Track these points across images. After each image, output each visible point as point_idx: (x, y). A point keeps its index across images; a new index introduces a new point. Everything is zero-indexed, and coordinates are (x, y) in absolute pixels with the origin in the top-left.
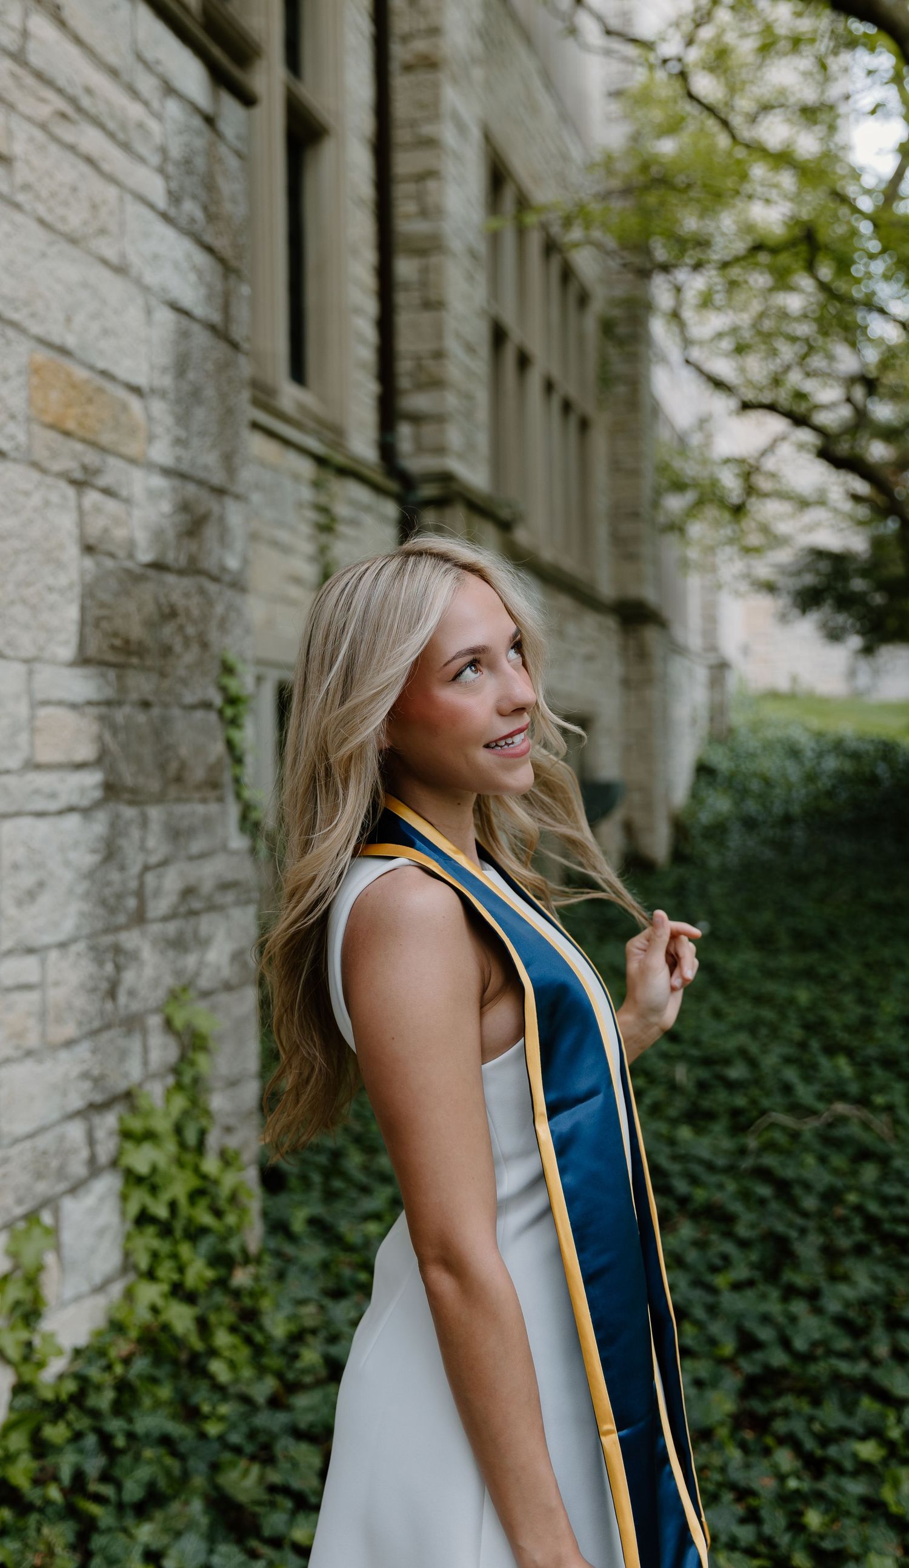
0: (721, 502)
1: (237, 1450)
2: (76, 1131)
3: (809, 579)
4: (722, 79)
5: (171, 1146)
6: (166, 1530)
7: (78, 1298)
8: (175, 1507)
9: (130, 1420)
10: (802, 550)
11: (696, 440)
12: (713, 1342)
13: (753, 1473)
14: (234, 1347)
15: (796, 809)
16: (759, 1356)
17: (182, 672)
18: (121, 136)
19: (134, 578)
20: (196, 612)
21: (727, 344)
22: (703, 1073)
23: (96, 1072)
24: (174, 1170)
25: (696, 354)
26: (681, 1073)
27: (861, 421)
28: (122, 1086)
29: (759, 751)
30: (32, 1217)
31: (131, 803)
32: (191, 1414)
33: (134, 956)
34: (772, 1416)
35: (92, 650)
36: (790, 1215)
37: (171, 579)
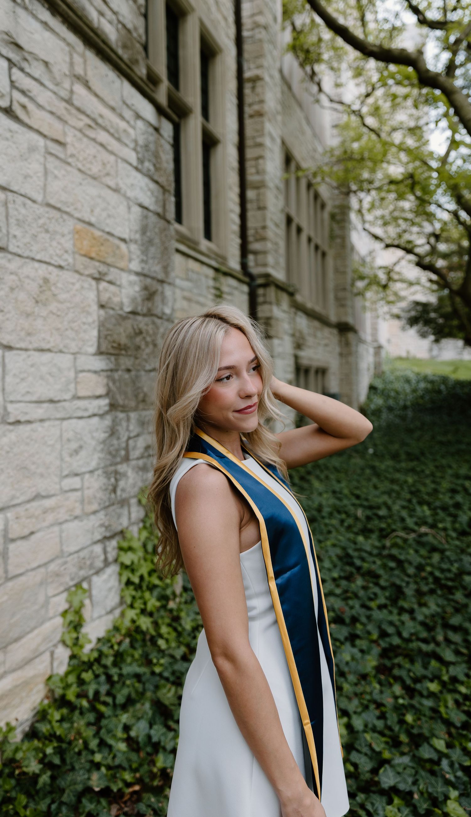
0: (378, 283)
1: (167, 679)
2: (98, 549)
3: (413, 313)
4: (377, 119)
5: (141, 553)
6: (134, 716)
7: (100, 617)
8: (138, 706)
9: (121, 669)
10: (411, 302)
11: (368, 259)
12: (369, 633)
13: (384, 696)
14: (169, 633)
15: (408, 403)
16: (387, 639)
17: (145, 356)
18: (116, 135)
19: (124, 318)
20: (151, 332)
21: (380, 222)
22: (369, 513)
23: (107, 524)
24: (142, 562)
25: (367, 226)
26: (360, 513)
27: (434, 251)
28: (119, 528)
29: (394, 381)
30: (78, 585)
31: (122, 411)
32: (149, 663)
33: (124, 475)
34: (393, 666)
35: (103, 349)
36: (402, 576)
37: (140, 318)
